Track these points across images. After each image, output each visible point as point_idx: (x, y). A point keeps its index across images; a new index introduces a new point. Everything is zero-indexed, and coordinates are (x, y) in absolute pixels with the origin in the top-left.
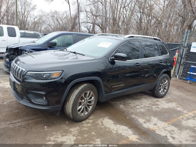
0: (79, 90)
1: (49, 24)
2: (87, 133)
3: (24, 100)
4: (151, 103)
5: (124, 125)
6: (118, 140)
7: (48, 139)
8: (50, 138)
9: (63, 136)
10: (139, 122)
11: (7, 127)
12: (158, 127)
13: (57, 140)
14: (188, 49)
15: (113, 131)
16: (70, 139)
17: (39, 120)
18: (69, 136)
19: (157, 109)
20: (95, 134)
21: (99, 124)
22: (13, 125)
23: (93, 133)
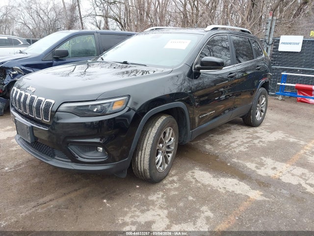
0: (157, 128)
1: (23, 22)
2: (180, 200)
3: (56, 157)
4: (248, 135)
5: (230, 177)
6: (236, 204)
7: (120, 222)
8: (123, 220)
9: (143, 212)
10: (249, 169)
11: (33, 212)
12: (281, 172)
13: (138, 220)
14: (275, 47)
15: (219, 189)
16: (159, 215)
17: (87, 189)
18: (153, 210)
19: (261, 144)
20: (194, 200)
21: (191, 182)
22: (43, 208)
23: (190, 198)
